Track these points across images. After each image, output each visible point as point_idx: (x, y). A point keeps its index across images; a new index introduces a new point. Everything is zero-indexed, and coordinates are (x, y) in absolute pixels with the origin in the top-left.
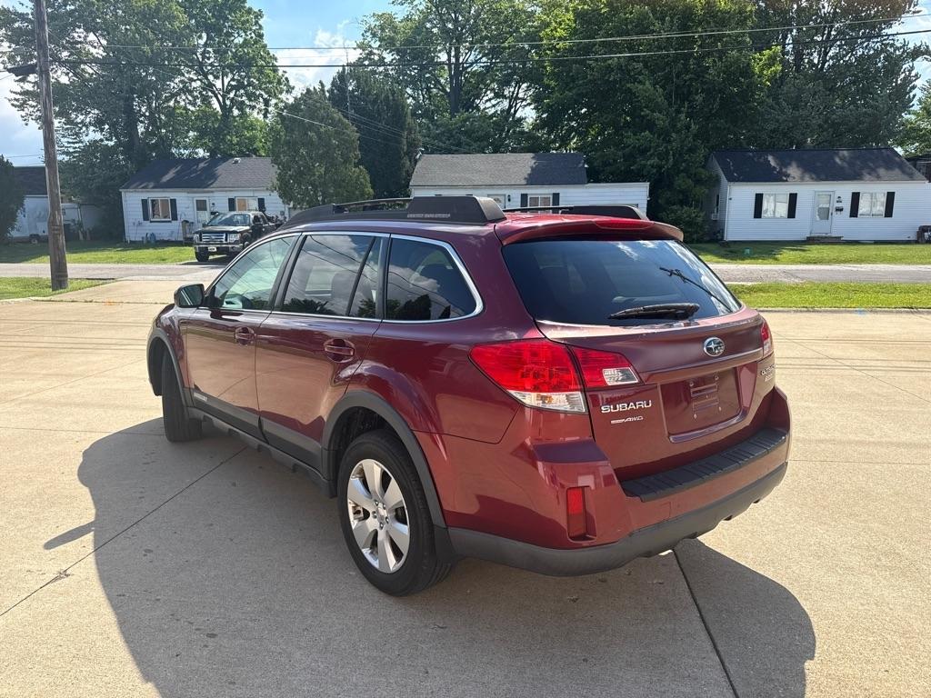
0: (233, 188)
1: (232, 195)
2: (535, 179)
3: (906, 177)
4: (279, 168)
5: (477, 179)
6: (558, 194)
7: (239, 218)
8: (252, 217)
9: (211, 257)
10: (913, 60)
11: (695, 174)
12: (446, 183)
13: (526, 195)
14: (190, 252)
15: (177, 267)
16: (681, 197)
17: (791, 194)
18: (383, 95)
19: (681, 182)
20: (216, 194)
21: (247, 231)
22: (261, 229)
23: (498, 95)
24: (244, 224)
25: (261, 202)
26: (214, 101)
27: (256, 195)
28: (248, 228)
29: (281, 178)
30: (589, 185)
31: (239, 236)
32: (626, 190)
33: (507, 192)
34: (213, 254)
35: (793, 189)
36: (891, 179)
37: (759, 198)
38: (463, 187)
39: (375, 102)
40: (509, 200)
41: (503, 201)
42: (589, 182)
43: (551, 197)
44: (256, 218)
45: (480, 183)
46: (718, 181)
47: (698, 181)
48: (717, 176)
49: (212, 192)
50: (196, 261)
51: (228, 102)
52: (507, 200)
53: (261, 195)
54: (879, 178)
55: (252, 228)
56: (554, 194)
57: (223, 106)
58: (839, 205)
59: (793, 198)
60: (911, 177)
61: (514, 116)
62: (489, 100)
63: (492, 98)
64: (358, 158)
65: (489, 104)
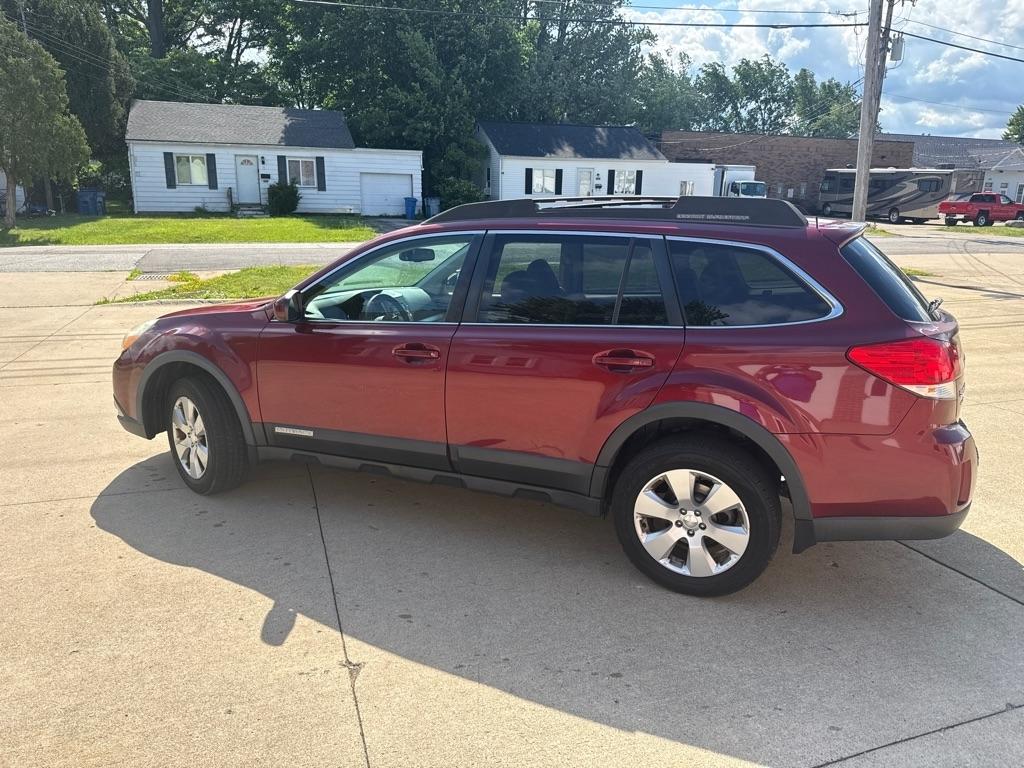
2: (292, 138)
3: (652, 156)
5: (217, 134)
6: (323, 158)
10: (639, 43)
11: (466, 146)
12: (177, 138)
13: (284, 157)
16: (453, 169)
17: (557, 170)
18: (73, 18)
19: (453, 152)
30: (357, 149)
32: (398, 158)
33: (260, 153)
35: (559, 165)
36: (639, 158)
37: (529, 173)
38: (201, 144)
39: (63, 25)
40: (263, 163)
41: (255, 163)
42: (356, 147)
43: (314, 161)
45: (223, 140)
46: (487, 153)
47: (471, 153)
48: (487, 146)
52: (260, 163)
54: (631, 156)
56: (317, 158)
58: (598, 182)
59: (559, 174)
60: (656, 157)
61: (238, 59)
62: (199, 37)
63: (203, 35)
64: (65, 102)
65: (199, 42)
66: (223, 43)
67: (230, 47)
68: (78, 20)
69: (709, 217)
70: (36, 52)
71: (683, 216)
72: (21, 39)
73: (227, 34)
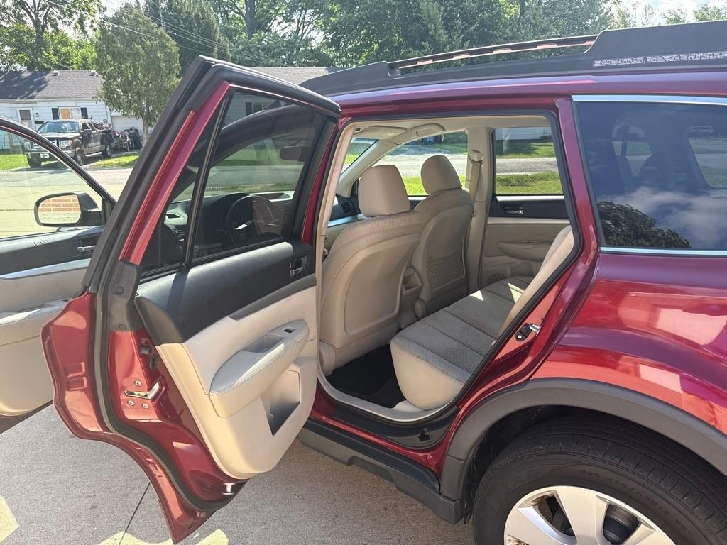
0: (55, 99)
1: (55, 105)
4: (104, 78)
7: (66, 125)
8: (81, 124)
9: (43, 163)
14: (22, 159)
15: (12, 173)
18: (194, 14)
20: (39, 104)
21: (77, 137)
22: (89, 135)
23: (287, 19)
24: (73, 130)
25: (84, 112)
26: (28, 19)
27: (78, 105)
28: (78, 134)
29: (107, 87)
31: (70, 142)
34: (45, 160)
39: (186, 20)
44: (84, 126)
49: (35, 102)
50: (30, 167)
51: (42, 19)
53: (83, 105)
55: (82, 134)
57: (36, 23)
61: (302, 37)
62: (279, 23)
63: (281, 22)
64: (178, 69)
65: (279, 28)
66: (294, 26)
67: (298, 29)
68: (197, 15)
69: (651, 59)
70: (161, 36)
71: (605, 63)
72: (153, 28)
73: (296, 20)
